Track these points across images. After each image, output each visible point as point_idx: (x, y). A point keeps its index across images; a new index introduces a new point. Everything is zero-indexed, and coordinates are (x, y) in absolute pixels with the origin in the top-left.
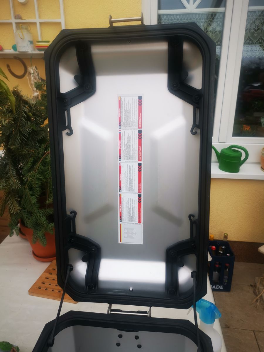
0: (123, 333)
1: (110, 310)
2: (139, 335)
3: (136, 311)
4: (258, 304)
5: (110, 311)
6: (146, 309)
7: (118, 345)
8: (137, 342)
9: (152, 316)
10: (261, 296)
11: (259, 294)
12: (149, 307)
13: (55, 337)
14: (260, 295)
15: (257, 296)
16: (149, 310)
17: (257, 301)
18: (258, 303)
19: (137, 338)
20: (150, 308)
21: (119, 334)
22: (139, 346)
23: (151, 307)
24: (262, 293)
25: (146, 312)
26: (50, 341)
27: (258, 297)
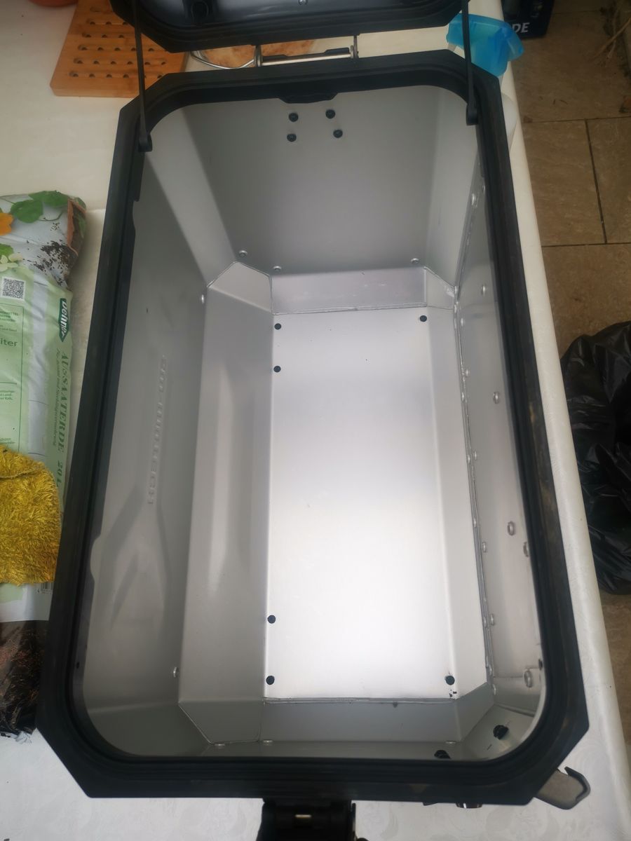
0: (299, 108)
1: (259, 58)
2: (335, 108)
3: (323, 51)
4: (608, 56)
5: (261, 63)
6: (345, 42)
7: (292, 138)
8: (332, 125)
9: (361, 55)
10: (622, 35)
11: (618, 29)
12: (353, 37)
13: (153, 134)
14: (619, 32)
15: (612, 36)
16: (353, 44)
17: (608, 49)
18: (610, 55)
19: (331, 114)
20: (355, 38)
21: (290, 112)
22: (338, 134)
23: (358, 37)
24: (626, 25)
25: (345, 51)
26: (143, 140)
27: (614, 37)
